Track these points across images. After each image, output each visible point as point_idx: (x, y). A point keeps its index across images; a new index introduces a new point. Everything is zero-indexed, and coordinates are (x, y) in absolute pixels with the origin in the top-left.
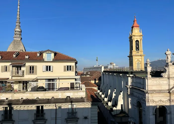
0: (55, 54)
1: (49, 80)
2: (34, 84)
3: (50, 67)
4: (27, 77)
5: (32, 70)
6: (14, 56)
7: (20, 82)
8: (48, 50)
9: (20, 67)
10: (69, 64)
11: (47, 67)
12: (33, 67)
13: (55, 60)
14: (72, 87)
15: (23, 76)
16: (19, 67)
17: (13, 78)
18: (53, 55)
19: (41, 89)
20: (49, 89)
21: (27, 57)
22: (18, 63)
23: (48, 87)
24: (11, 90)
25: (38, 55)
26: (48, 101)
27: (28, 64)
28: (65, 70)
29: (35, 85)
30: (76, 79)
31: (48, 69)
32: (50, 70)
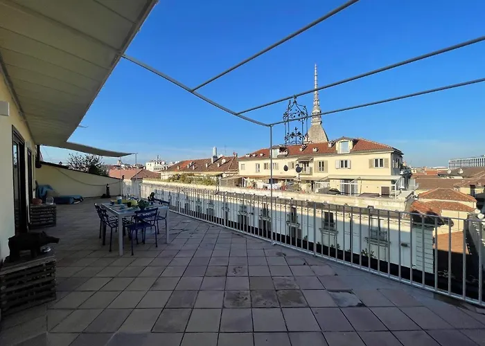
0: (355, 142)
1: (346, 180)
2: (324, 185)
3: (346, 162)
4: (316, 175)
5: (322, 165)
6: (301, 150)
7: (308, 181)
8: (344, 138)
9: (308, 162)
10: (379, 156)
11: (342, 161)
12: (323, 162)
13: (353, 152)
14: (385, 194)
15: (311, 174)
16: (306, 163)
17: (300, 176)
18: (350, 144)
19: (336, 192)
20: (346, 193)
21: (315, 150)
22: (303, 158)
23: (345, 190)
24: (299, 190)
25: (330, 145)
26: (339, 208)
27: (317, 159)
28: (371, 166)
29: (326, 186)
30: (393, 182)
31: (344, 164)
32: (346, 166)
